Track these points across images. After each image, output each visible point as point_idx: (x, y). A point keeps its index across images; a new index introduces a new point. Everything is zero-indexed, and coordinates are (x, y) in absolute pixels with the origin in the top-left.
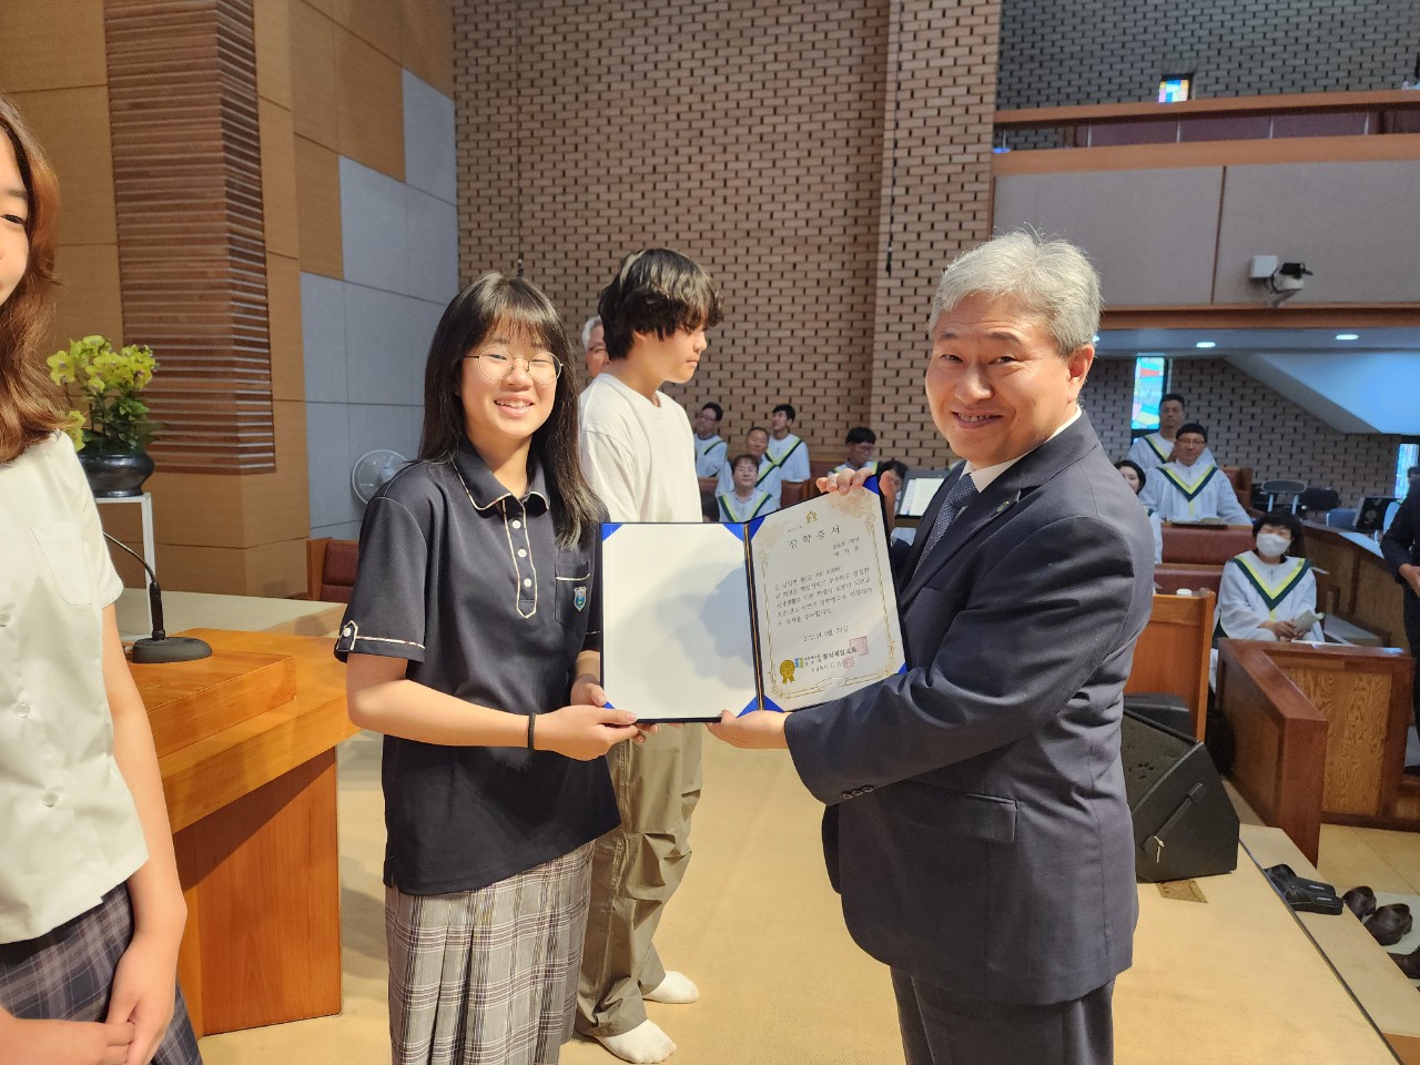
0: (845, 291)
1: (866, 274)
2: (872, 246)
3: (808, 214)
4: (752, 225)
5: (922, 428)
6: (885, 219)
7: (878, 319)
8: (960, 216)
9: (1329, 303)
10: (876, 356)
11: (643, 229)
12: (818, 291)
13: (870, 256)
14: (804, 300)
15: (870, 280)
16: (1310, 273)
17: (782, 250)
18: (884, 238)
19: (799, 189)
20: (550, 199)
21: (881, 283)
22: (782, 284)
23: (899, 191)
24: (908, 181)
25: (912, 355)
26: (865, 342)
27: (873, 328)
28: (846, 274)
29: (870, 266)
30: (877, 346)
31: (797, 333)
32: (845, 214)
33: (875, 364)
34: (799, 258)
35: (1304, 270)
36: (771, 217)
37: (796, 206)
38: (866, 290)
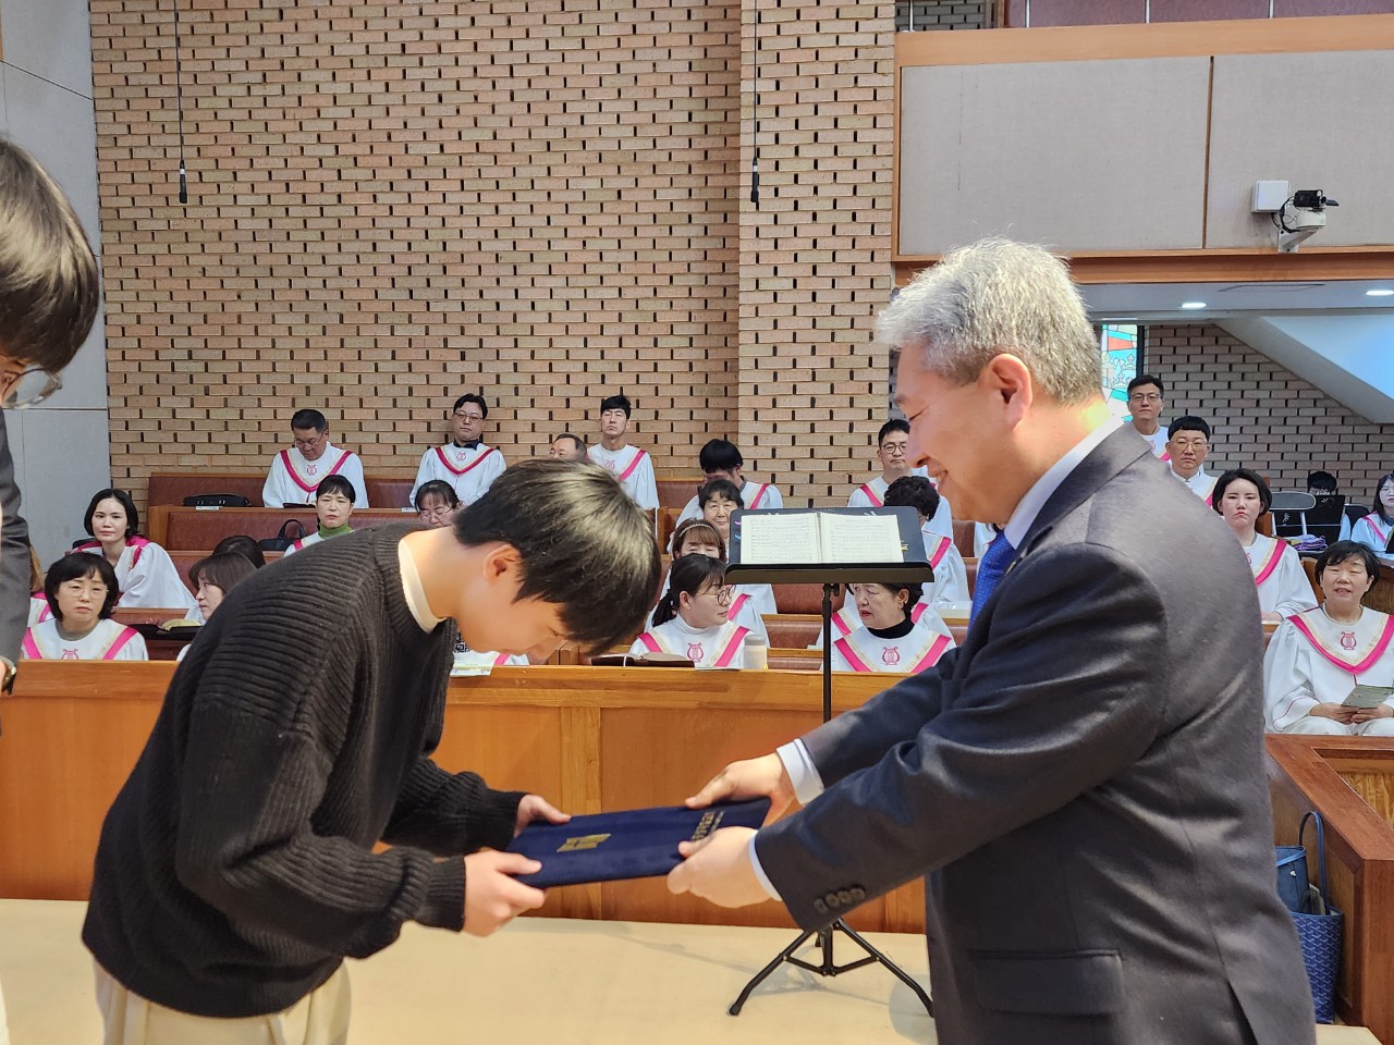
0: (694, 231)
1: (724, 206)
2: (730, 166)
3: (636, 119)
4: (553, 134)
5: (813, 431)
6: (747, 127)
7: (743, 272)
8: (855, 123)
9: (1359, 245)
10: (742, 325)
11: (389, 137)
13: (730, 181)
14: (636, 244)
15: (729, 216)
16: (1333, 203)
17: (600, 171)
18: (747, 154)
19: (619, 81)
20: (243, 91)
21: (744, 220)
22: (603, 221)
23: (766, 86)
24: (777, 71)
25: (795, 323)
26: (728, 305)
27: (738, 286)
28: (695, 207)
29: (728, 195)
30: (743, 312)
31: (628, 293)
32: (690, 119)
33: (742, 338)
34: (625, 183)
35: (1324, 199)
36: (582, 123)
37: (619, 106)
38: (725, 230)
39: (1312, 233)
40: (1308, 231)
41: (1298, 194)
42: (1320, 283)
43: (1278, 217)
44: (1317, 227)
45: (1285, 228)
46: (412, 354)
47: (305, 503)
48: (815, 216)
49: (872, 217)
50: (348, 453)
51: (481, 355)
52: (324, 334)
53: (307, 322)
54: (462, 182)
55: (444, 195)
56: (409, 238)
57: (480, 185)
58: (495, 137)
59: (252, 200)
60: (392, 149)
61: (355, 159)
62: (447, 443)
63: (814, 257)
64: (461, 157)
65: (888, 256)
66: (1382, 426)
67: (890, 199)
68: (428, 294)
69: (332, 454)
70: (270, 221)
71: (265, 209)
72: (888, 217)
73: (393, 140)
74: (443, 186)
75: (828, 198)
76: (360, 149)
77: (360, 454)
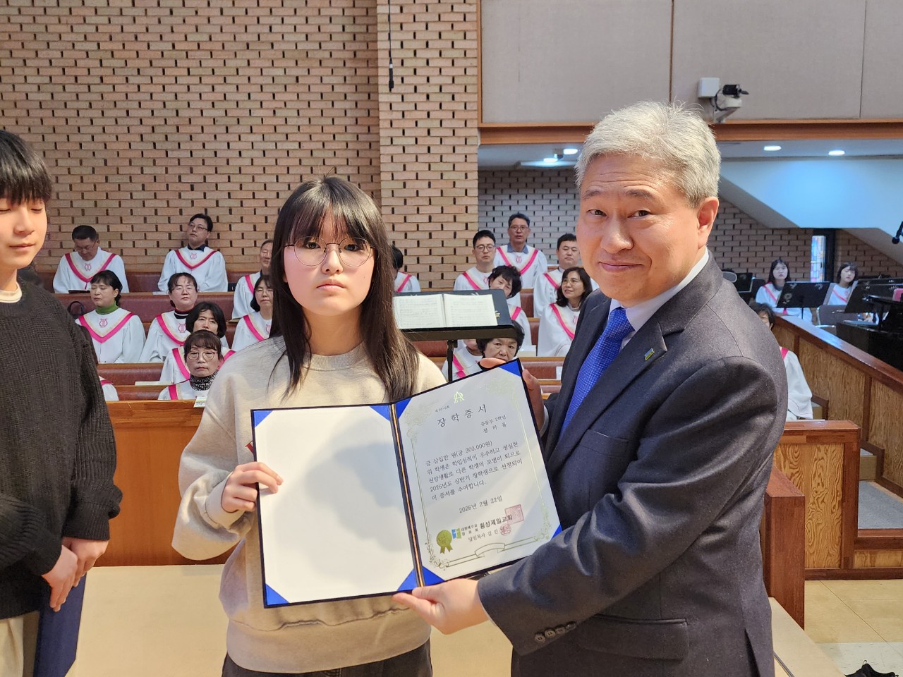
0: (348, 105)
1: (368, 89)
2: (372, 62)
3: (307, 29)
4: (250, 37)
5: (430, 237)
6: (382, 37)
7: (382, 133)
8: (452, 36)
9: (760, 119)
10: (383, 168)
11: (136, 38)
12: (322, 105)
13: (371, 72)
14: (310, 113)
15: (372, 95)
16: (746, 93)
17: (284, 63)
18: (382, 55)
21: (382, 98)
22: (286, 97)
23: (394, 9)
25: (417, 167)
26: (372, 154)
27: (379, 142)
28: (349, 89)
29: (371, 81)
30: (384, 159)
31: (304, 146)
32: (344, 30)
33: (383, 176)
34: (300, 72)
35: (740, 90)
36: (271, 30)
37: (295, 20)
38: (369, 105)
39: (733, 112)
40: (730, 110)
41: (726, 87)
42: (738, 142)
43: (713, 102)
44: (736, 108)
45: (717, 107)
46: (156, 187)
47: (84, 289)
48: (428, 97)
49: (465, 98)
50: (113, 255)
51: (204, 187)
52: (93, 172)
53: (81, 164)
54: (189, 70)
55: (176, 78)
56: (152, 107)
57: (200, 71)
58: (210, 39)
59: (39, 80)
60: (137, 46)
61: (112, 53)
62: (183, 246)
63: (428, 124)
64: (187, 53)
65: (475, 124)
66: (773, 230)
67: (476, 86)
68: (167, 146)
69: (101, 256)
70: (52, 94)
71: (48, 86)
72: (475, 98)
73: (139, 39)
74: (176, 72)
75: (436, 85)
76: (116, 46)
77: (121, 255)
